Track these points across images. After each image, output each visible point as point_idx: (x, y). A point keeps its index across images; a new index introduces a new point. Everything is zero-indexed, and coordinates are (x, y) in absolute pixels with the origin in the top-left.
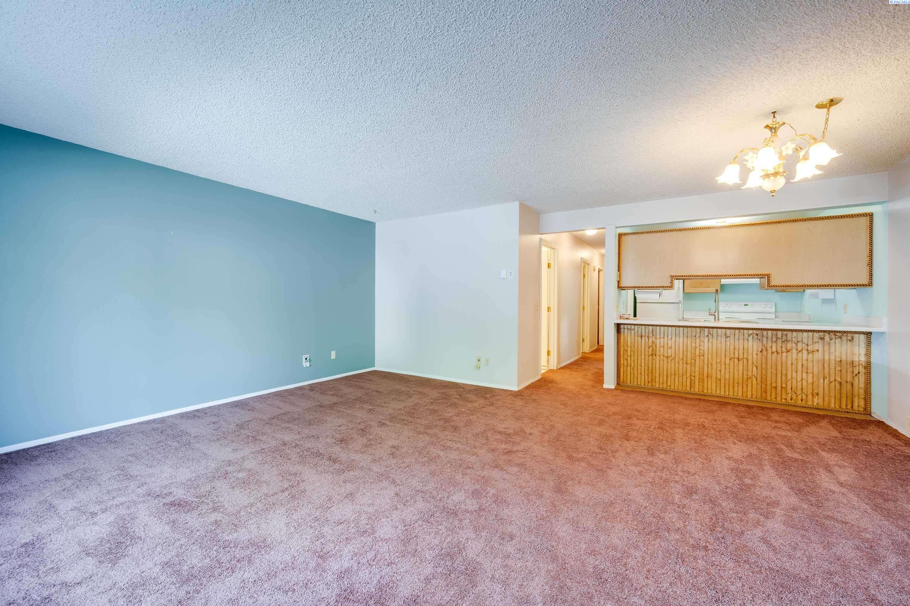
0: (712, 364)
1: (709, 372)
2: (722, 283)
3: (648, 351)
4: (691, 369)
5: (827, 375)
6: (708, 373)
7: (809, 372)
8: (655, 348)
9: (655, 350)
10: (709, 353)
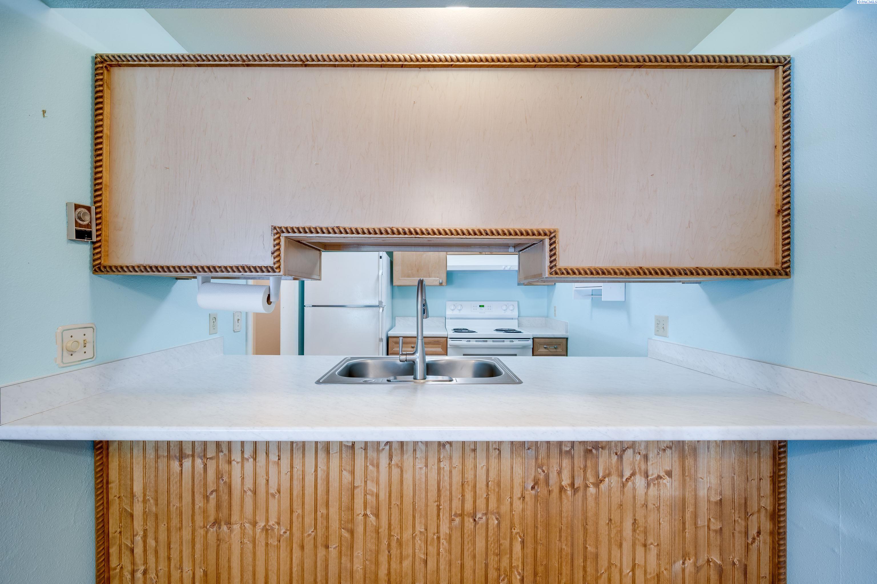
0: (400, 543)
1: (392, 571)
2: (448, 269)
3: (205, 511)
4: (340, 563)
5: (690, 549)
6: (389, 573)
7: (649, 542)
8: (225, 497)
9: (225, 504)
10: (393, 502)
